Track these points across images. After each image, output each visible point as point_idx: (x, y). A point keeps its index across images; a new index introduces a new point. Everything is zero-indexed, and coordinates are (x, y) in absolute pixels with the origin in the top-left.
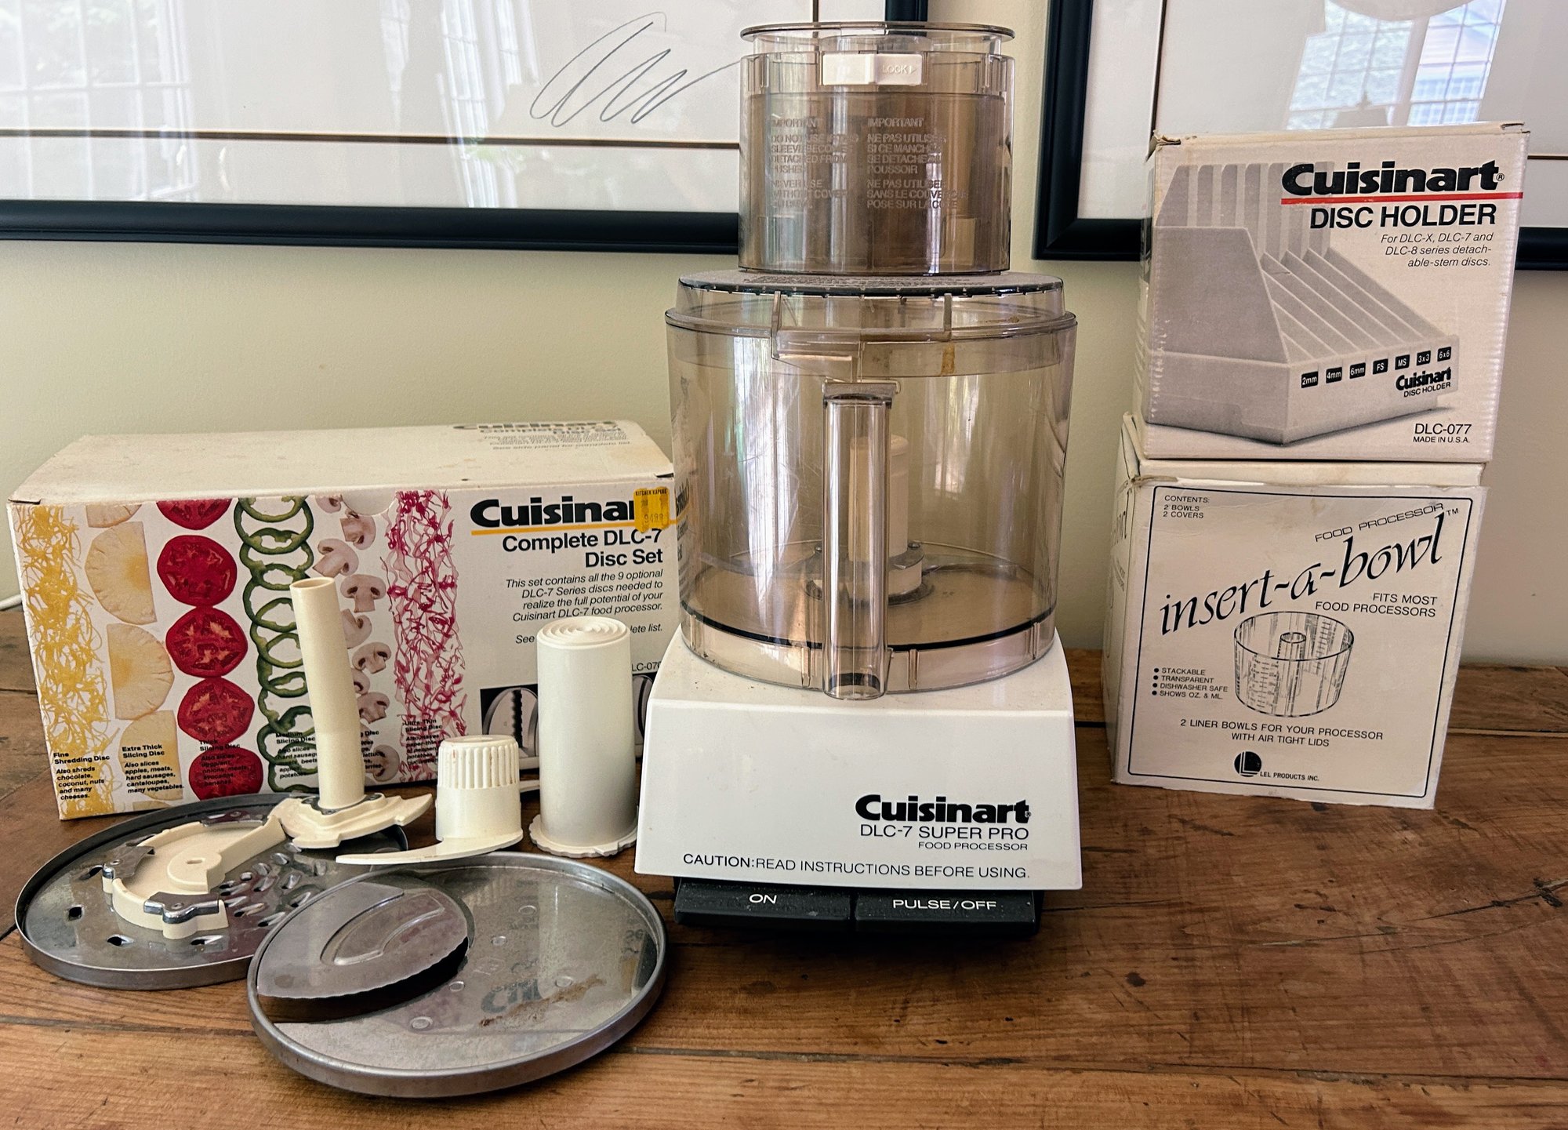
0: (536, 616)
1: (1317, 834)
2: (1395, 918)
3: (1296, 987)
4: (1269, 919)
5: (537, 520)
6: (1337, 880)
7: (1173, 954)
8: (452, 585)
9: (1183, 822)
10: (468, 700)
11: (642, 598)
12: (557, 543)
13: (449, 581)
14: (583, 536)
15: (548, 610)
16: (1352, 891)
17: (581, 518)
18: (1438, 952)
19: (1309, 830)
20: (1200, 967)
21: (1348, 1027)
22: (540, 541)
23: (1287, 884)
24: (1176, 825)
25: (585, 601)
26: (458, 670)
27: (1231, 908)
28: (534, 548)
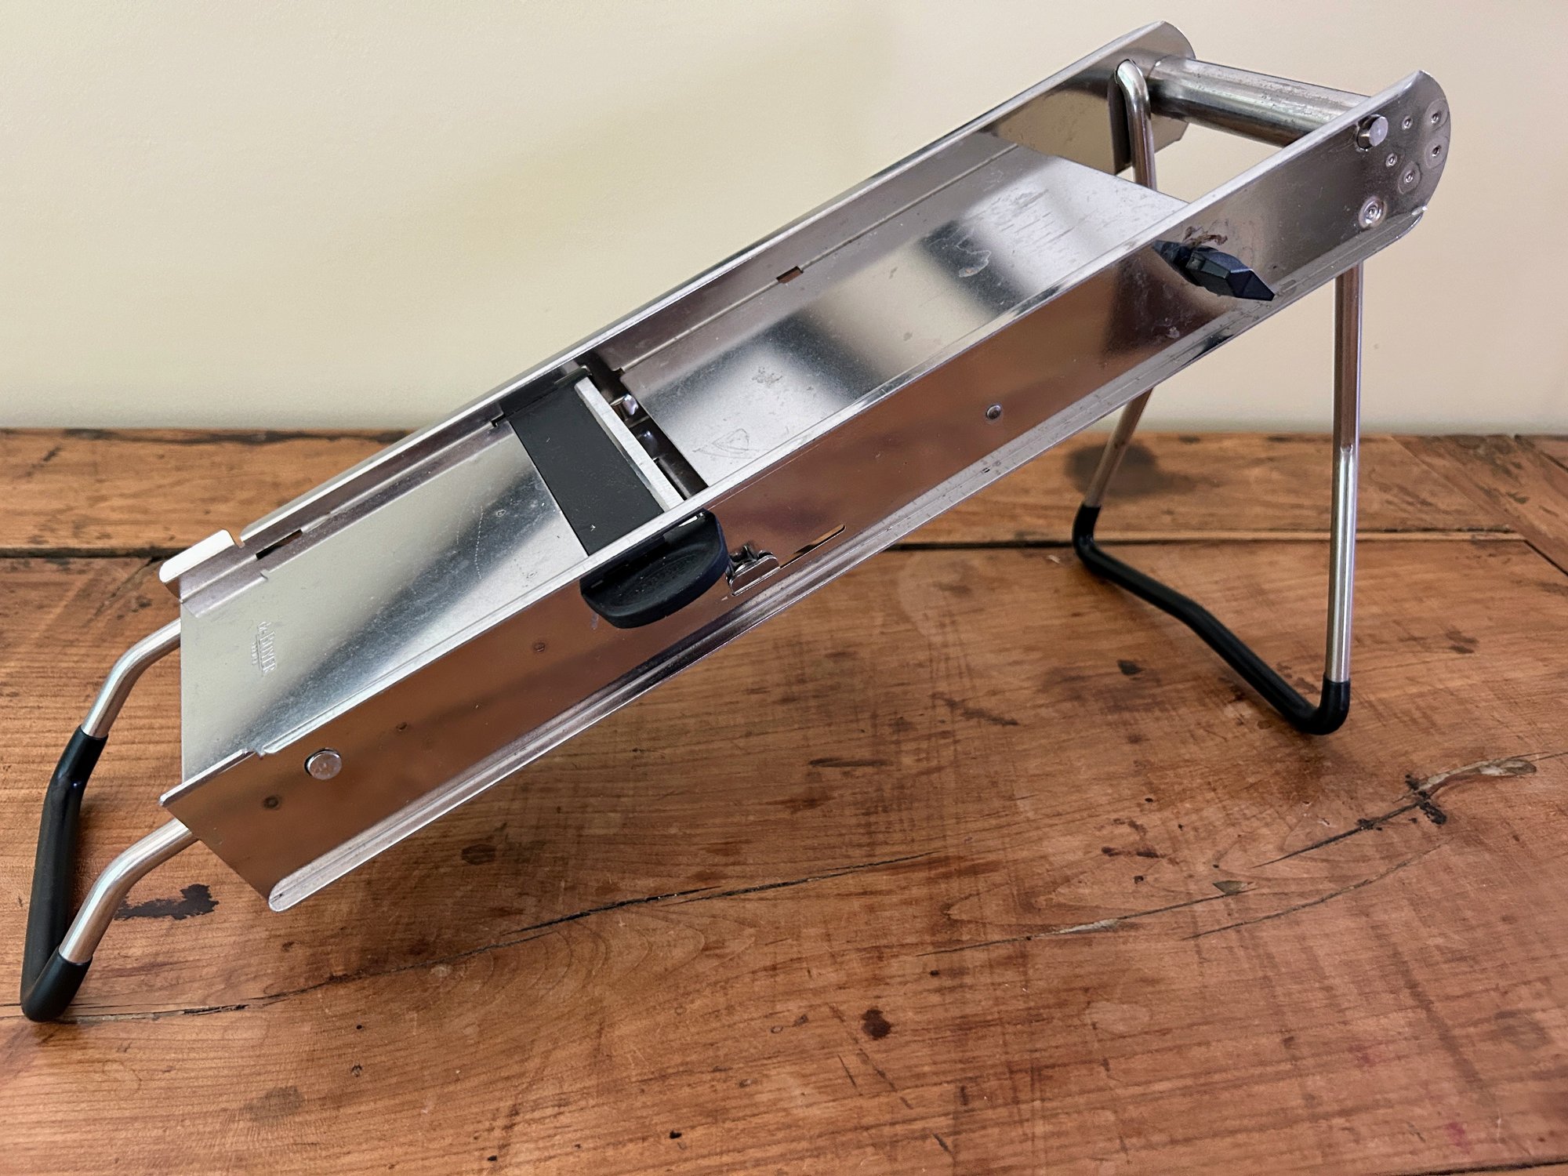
1: (1127, 715)
2: (1236, 864)
3: (1109, 1015)
4: (1067, 880)
6: (1157, 797)
7: (932, 963)
9: (952, 704)
16: (1177, 815)
18: (1298, 923)
19: (1117, 708)
20: (971, 987)
21: (1186, 1091)
23: (1091, 810)
24: (943, 711)
27: (1015, 861)
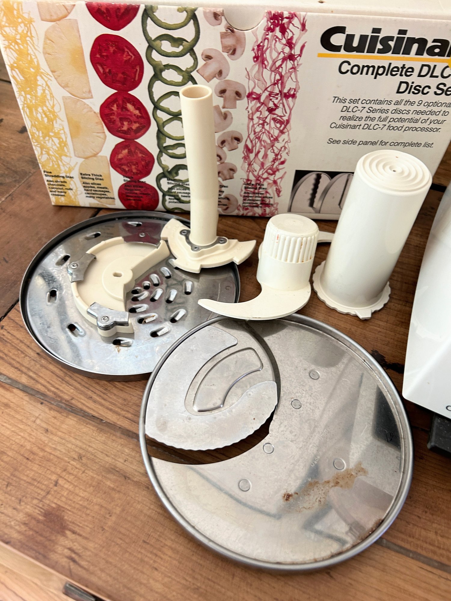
0: (347, 126)
5: (371, 50)
8: (294, 96)
10: (286, 175)
11: (429, 122)
12: (381, 71)
13: (292, 93)
14: (403, 67)
15: (356, 123)
17: (407, 52)
22: (368, 67)
25: (385, 119)
26: (284, 156)
28: (361, 74)
